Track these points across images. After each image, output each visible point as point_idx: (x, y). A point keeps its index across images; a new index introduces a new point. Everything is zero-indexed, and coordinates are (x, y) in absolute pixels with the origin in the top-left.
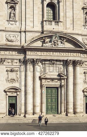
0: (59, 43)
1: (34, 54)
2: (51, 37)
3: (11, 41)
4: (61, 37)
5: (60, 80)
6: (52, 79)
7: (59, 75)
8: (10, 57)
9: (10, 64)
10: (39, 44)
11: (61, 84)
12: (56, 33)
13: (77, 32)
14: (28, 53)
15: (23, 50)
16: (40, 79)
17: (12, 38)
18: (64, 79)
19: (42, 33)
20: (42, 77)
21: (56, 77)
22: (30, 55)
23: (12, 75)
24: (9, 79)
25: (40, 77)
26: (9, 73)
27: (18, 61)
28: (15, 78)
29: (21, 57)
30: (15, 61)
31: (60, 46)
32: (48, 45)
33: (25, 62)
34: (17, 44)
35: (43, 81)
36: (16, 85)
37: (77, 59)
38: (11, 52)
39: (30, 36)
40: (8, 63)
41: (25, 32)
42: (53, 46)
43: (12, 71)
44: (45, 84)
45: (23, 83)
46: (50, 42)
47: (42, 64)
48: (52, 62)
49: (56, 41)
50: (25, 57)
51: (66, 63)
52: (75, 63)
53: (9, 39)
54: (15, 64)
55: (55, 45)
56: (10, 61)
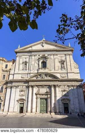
3: (23, 78)
4: (46, 75)
7: (46, 92)
8: (22, 85)
10: (35, 78)
11: (48, 97)
12: (43, 73)
13: (56, 72)
15: (27, 82)
19: (38, 73)
20: (37, 93)
22: (31, 84)
23: (22, 93)
24: (21, 95)
26: (21, 92)
27: (25, 86)
29: (27, 84)
32: (39, 78)
35: (38, 95)
36: (24, 98)
37: (56, 84)
41: (30, 74)
54: (24, 88)
55: (43, 78)
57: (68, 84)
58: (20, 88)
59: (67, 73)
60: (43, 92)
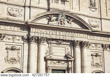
0: (66, 22)
1: (39, 31)
2: (57, 15)
3: (13, 15)
4: (67, 17)
5: (67, 61)
6: (59, 61)
7: (66, 56)
8: (11, 33)
9: (11, 41)
10: (44, 21)
11: (68, 66)
12: (62, 12)
13: (83, 13)
14: (33, 30)
15: (27, 27)
16: (46, 59)
17: (15, 12)
18: (71, 61)
19: (49, 10)
20: (48, 57)
21: (63, 58)
22: (34, 32)
23: (13, 54)
24: (9, 59)
25: (45, 58)
26: (10, 51)
27: (20, 38)
28: (16, 57)
29: (25, 34)
30: (17, 38)
31: (67, 25)
32: (54, 24)
33: (28, 40)
34: (20, 19)
35: (49, 62)
36: (17, 66)
37: (84, 40)
38: (12, 27)
39: (35, 12)
40: (9, 39)
41: (30, 7)
42: (60, 25)
43: (12, 49)
44: (51, 65)
45: (25, 64)
46: (57, 20)
47: (48, 43)
48: (58, 41)
49: (62, 20)
50: (29, 34)
51: (73, 44)
52: (82, 44)
53: (12, 12)
54: (17, 41)
55: (61, 24)
56: (11, 37)
57: (102, 43)
58: (8, 40)
59: (101, 19)
60: (58, 54)
